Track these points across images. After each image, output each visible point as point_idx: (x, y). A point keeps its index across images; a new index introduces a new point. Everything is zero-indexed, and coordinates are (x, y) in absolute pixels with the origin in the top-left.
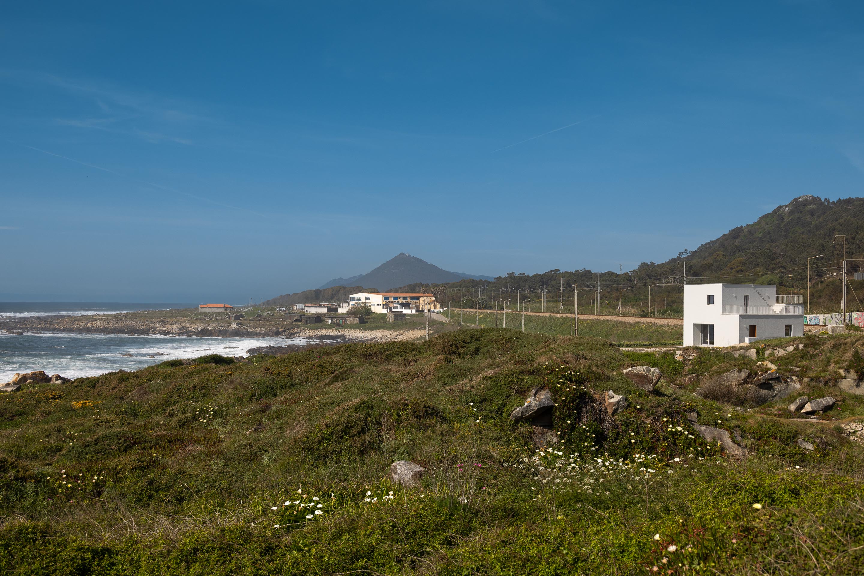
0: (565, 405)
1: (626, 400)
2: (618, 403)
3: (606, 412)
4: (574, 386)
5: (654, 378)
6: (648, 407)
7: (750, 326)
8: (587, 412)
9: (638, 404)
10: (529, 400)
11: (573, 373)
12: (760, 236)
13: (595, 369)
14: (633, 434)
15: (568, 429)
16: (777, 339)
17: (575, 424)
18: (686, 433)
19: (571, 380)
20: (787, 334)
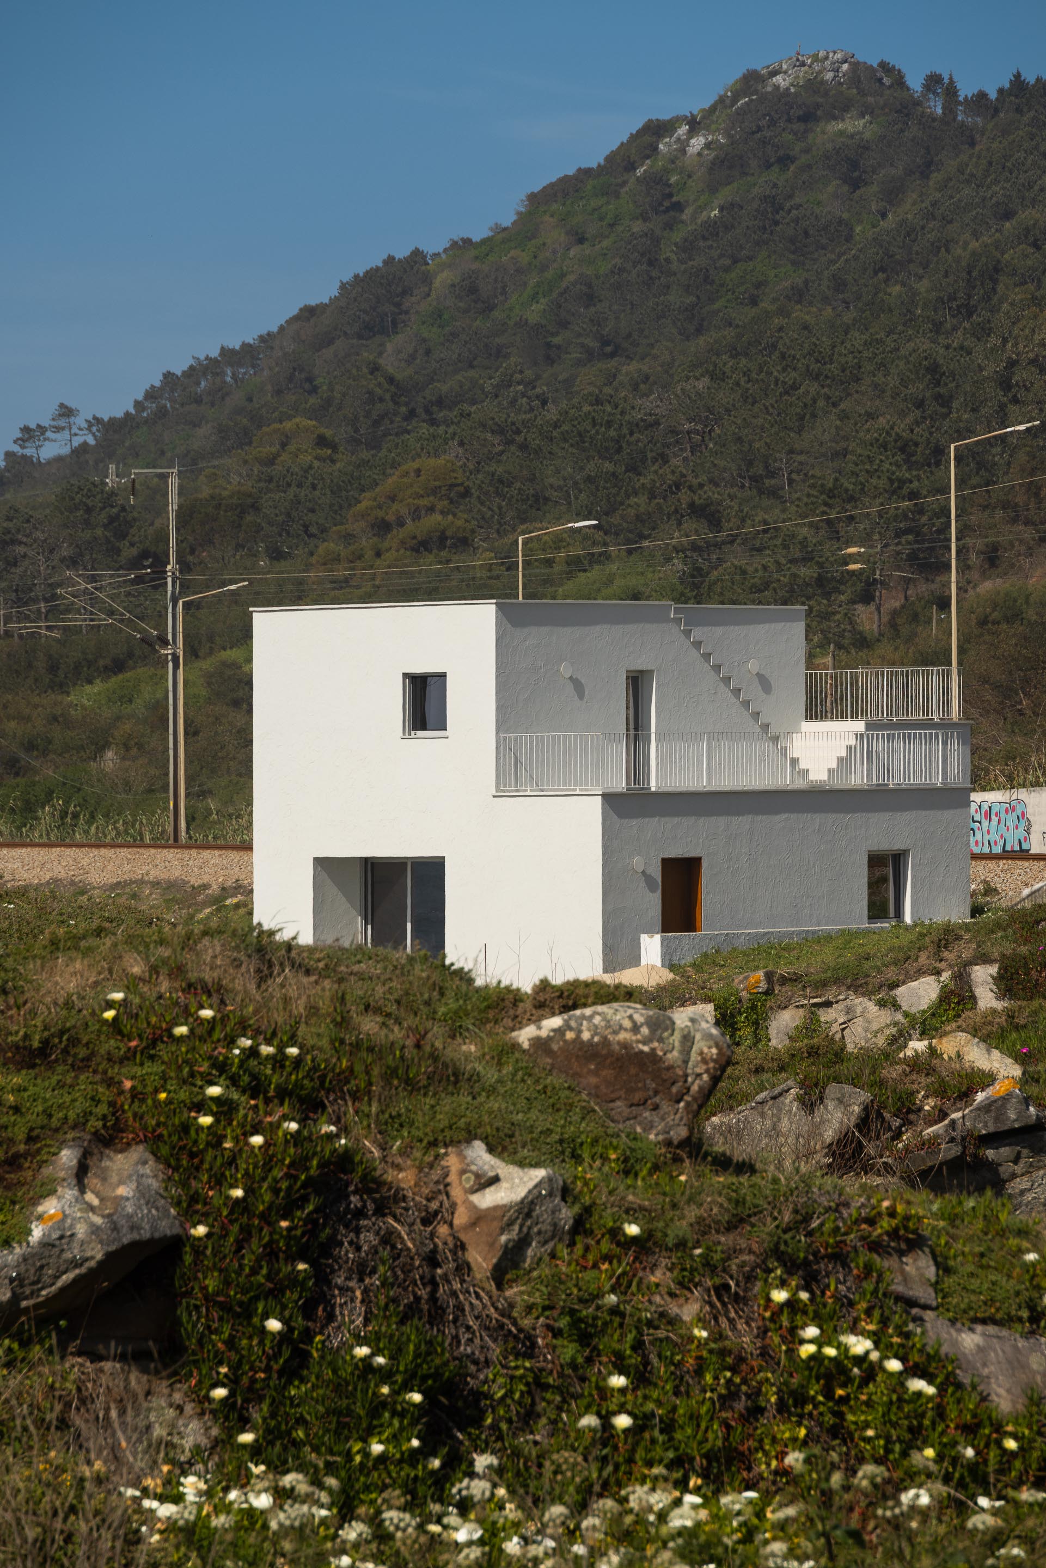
0: (246, 1232)
1: (566, 1193)
2: (526, 1208)
3: (463, 1268)
4: (285, 1118)
5: (695, 1065)
6: (681, 1227)
7: (667, 863)
8: (362, 1271)
9: (632, 1213)
10: (50, 1207)
11: (267, 1050)
12: (535, 313)
13: (369, 1025)
14: (618, 1381)
15: (268, 1369)
16: (829, 937)
17: (308, 1336)
18: (894, 1365)
19: (256, 1089)
20: (877, 910)
